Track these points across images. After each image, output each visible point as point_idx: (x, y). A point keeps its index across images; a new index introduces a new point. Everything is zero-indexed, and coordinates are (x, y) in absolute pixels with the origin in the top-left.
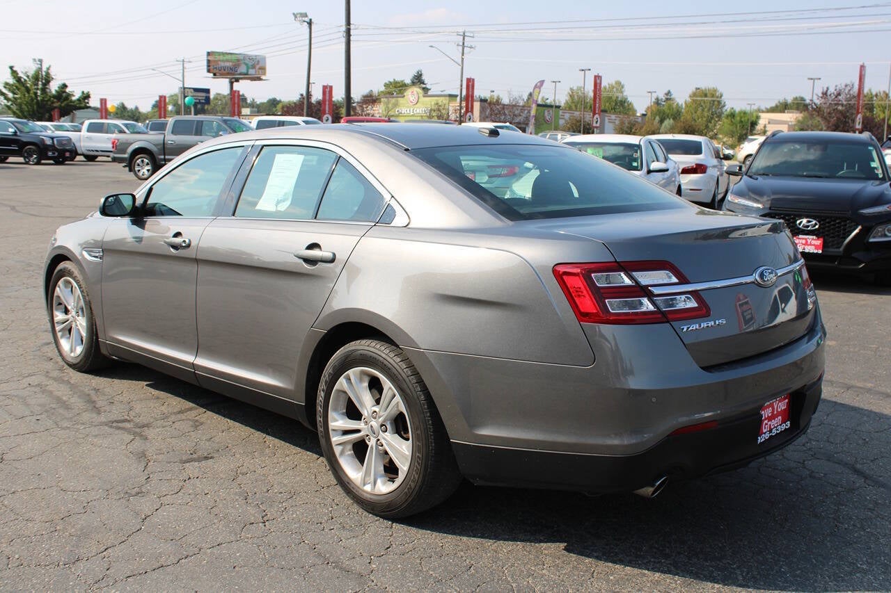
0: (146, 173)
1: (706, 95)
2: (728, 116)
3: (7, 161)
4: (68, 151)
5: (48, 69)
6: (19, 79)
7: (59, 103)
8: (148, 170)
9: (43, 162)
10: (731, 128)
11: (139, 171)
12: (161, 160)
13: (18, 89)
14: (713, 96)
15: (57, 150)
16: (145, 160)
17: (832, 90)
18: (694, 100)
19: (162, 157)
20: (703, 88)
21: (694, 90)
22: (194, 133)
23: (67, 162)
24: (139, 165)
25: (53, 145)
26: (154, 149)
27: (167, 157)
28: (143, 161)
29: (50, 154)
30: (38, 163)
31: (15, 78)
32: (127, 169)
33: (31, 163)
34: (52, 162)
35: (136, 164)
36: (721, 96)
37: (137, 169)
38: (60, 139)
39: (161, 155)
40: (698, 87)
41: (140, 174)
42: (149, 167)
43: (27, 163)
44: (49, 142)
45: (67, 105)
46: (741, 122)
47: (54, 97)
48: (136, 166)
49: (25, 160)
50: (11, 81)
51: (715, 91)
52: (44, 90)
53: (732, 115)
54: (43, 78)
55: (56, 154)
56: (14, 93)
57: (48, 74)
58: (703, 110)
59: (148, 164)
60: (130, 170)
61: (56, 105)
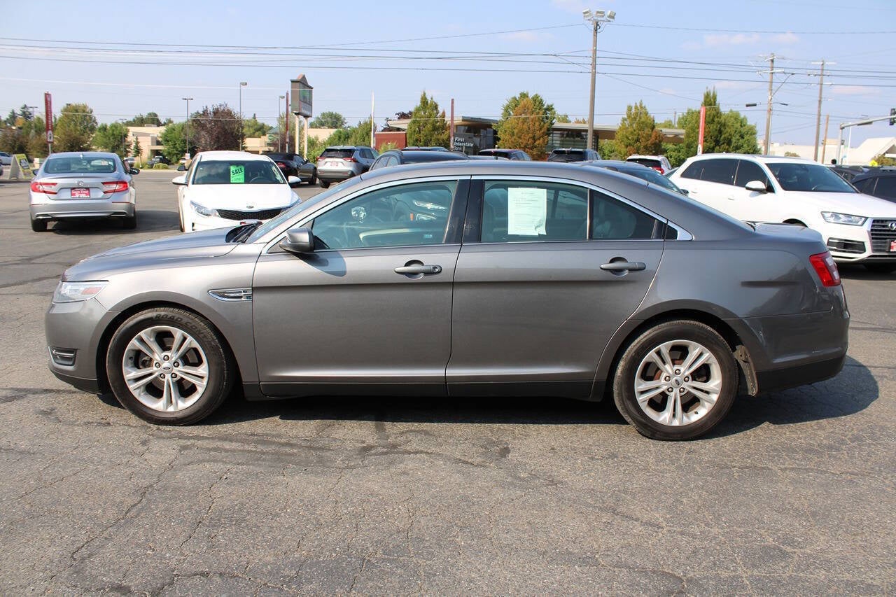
1: (77, 111)
2: (100, 129)
10: (105, 140)
14: (84, 111)
17: (210, 109)
18: (66, 115)
20: (74, 105)
21: (65, 106)
36: (91, 112)
40: (68, 103)
46: (113, 134)
51: (85, 107)
53: (104, 128)
58: (76, 125)
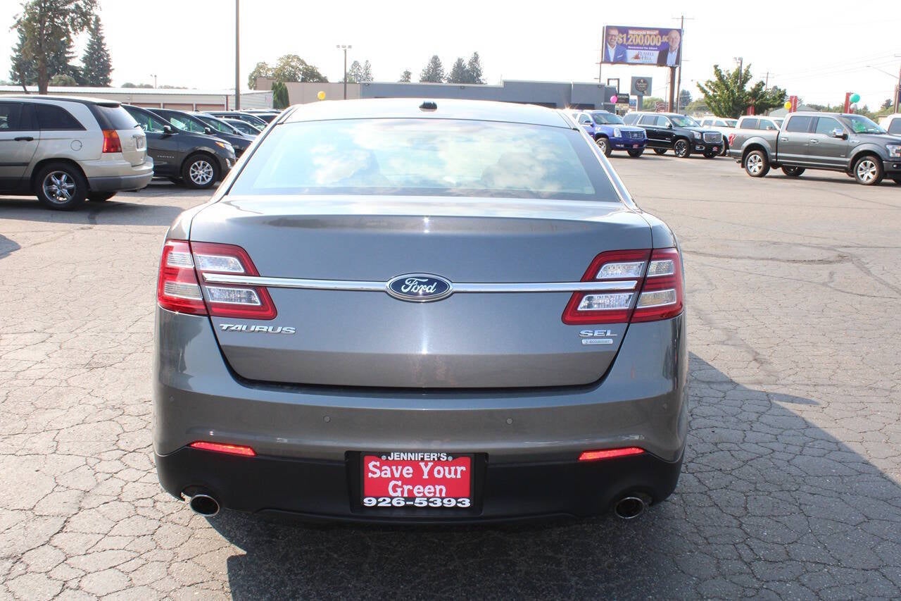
0: (757, 170)
3: (666, 153)
4: (716, 145)
5: (749, 67)
6: (721, 78)
7: (754, 101)
8: (760, 167)
9: (691, 155)
11: (751, 167)
12: (773, 157)
13: (719, 87)
15: (704, 144)
16: (758, 156)
19: (774, 154)
22: (808, 130)
23: (716, 157)
24: (751, 161)
25: (702, 140)
26: (767, 145)
27: (779, 154)
28: (755, 158)
29: (698, 148)
30: (687, 156)
31: (717, 76)
32: (740, 164)
33: (681, 156)
34: (702, 156)
35: (749, 160)
37: (749, 165)
38: (710, 135)
39: (773, 152)
41: (752, 170)
42: (761, 164)
43: (676, 156)
44: (698, 136)
45: (762, 103)
47: (750, 94)
48: (749, 162)
49: (675, 152)
50: (715, 79)
52: (741, 88)
54: (741, 77)
55: (704, 148)
56: (714, 91)
57: (747, 72)
59: (760, 161)
60: (743, 166)
61: (752, 102)
